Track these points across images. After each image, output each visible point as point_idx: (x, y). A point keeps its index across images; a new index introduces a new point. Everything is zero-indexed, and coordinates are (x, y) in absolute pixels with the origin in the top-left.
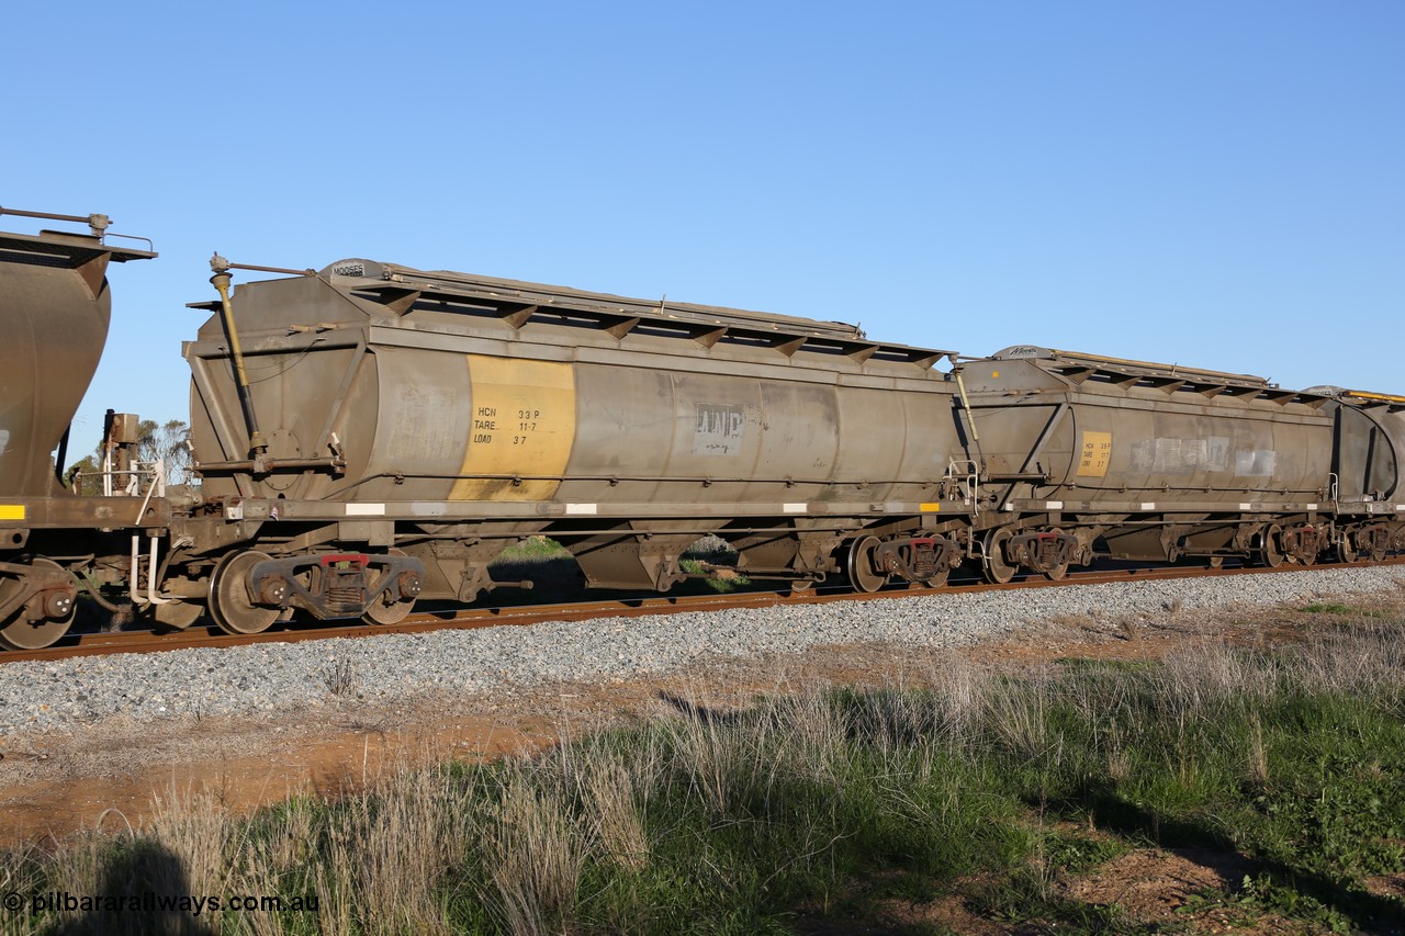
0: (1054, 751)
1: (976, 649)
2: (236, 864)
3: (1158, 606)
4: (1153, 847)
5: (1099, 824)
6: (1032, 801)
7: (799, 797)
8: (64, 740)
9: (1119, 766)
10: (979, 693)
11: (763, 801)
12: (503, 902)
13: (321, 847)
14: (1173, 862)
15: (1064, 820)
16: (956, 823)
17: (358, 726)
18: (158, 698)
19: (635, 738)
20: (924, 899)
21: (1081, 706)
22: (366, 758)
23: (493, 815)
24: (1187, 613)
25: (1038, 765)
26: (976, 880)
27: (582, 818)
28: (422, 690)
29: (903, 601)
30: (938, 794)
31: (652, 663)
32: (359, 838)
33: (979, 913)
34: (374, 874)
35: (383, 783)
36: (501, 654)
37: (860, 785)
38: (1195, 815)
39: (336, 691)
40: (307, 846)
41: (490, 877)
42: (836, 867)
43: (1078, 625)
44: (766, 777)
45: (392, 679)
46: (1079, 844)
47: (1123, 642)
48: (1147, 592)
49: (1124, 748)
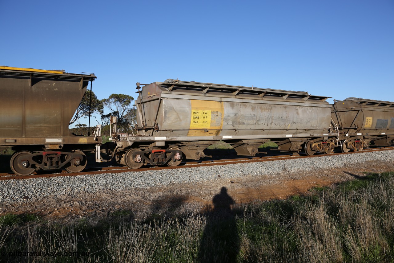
17: (292, 178)
28: (299, 170)
39: (284, 170)
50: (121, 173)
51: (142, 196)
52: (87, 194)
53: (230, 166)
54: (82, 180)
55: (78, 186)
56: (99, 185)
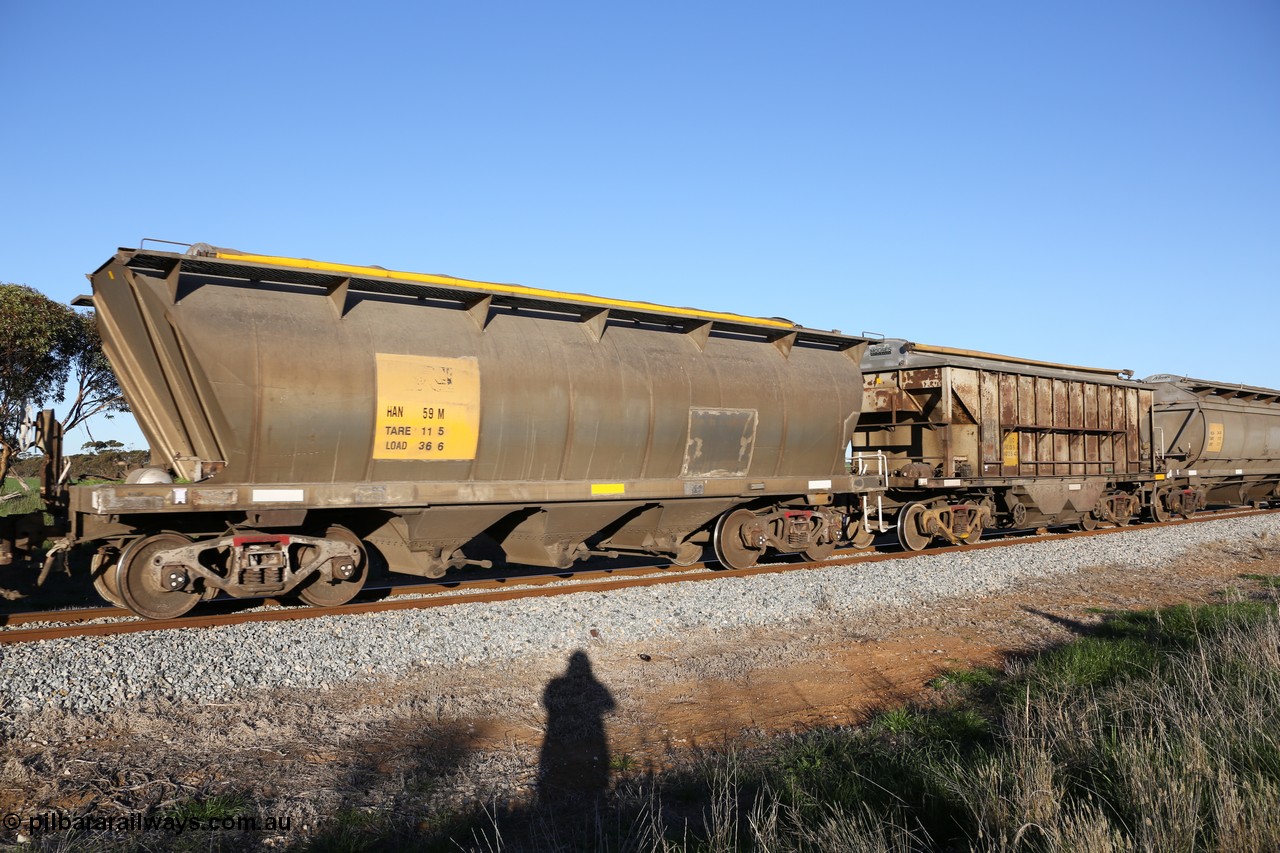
50: (221, 628)
51: (299, 725)
52: (71, 721)
53: (631, 593)
54: (56, 659)
55: (35, 689)
56: (125, 681)
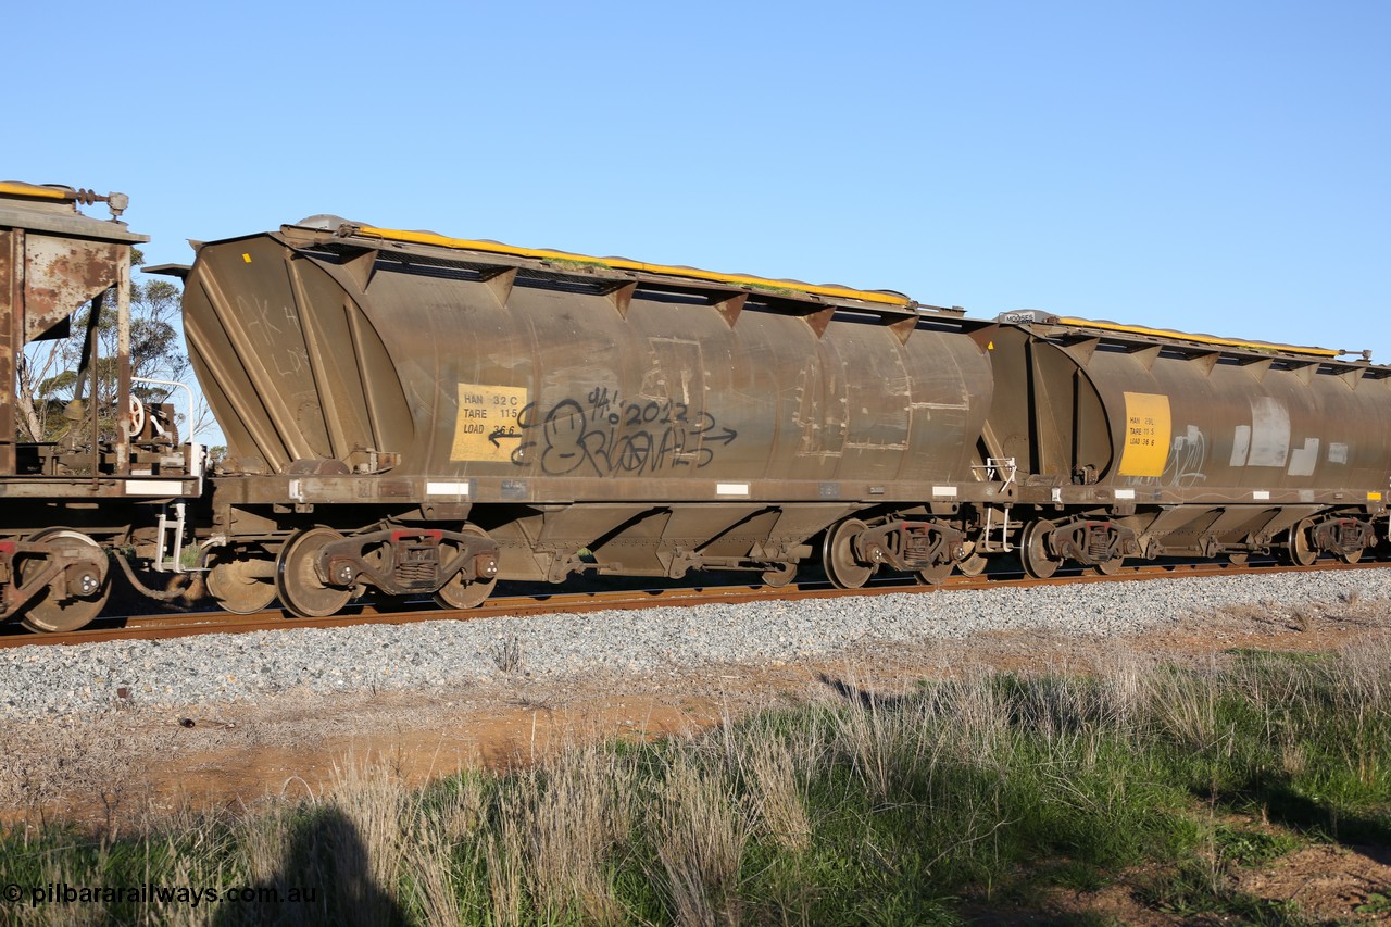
0: (1224, 743)
1: (1142, 637)
2: (411, 833)
3: (1334, 597)
4: (1330, 843)
5: (1273, 818)
6: (1201, 792)
7: (961, 782)
8: (250, 709)
9: (1294, 759)
10: (1146, 682)
11: (926, 786)
12: (668, 878)
13: (491, 819)
14: (1352, 860)
15: (1235, 813)
16: (1123, 813)
17: (525, 703)
18: (336, 672)
19: (797, 719)
20: (1090, 888)
21: (1253, 697)
22: (534, 736)
23: (657, 792)
24: (1365, 605)
25: (1207, 756)
26: (1144, 871)
27: (745, 797)
28: (587, 669)
29: (1066, 588)
30: (1103, 783)
31: (813, 646)
32: (528, 812)
33: (1147, 904)
34: (543, 846)
35: (551, 758)
36: (664, 635)
37: (1023, 773)
38: (1376, 812)
39: (504, 668)
40: (478, 818)
41: (655, 853)
42: (999, 854)
43: (1248, 614)
44: (928, 761)
45: (558, 658)
46: (1252, 838)
47: (1297, 633)
48: (1322, 583)
49: (1299, 741)
